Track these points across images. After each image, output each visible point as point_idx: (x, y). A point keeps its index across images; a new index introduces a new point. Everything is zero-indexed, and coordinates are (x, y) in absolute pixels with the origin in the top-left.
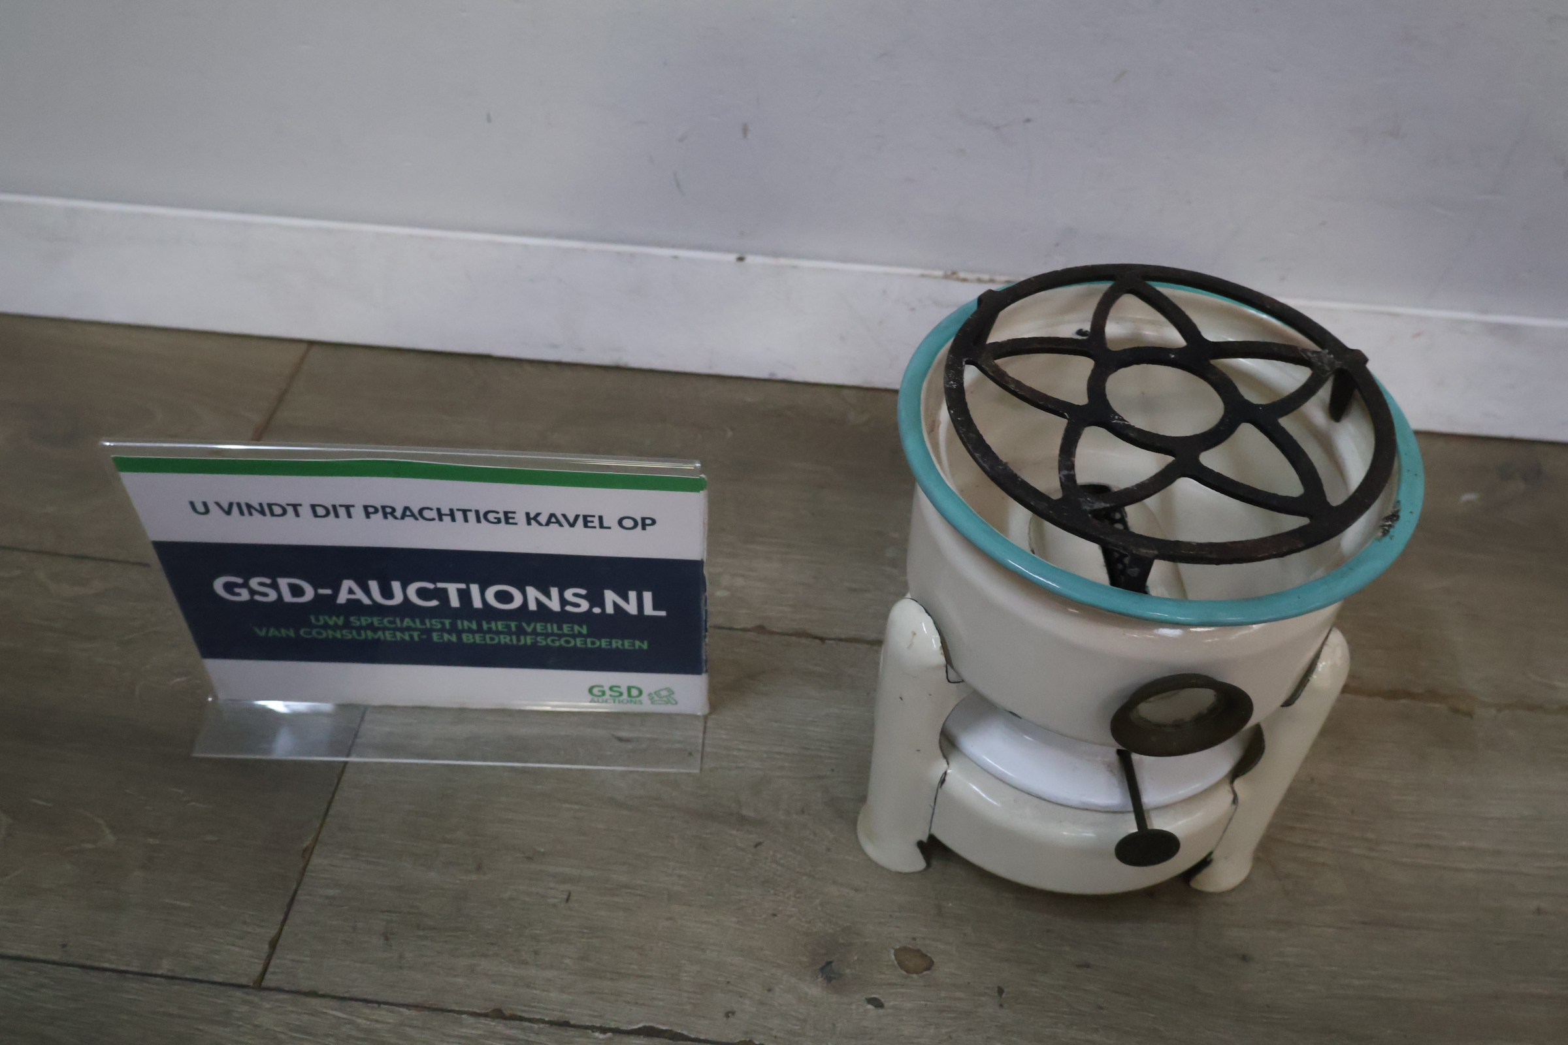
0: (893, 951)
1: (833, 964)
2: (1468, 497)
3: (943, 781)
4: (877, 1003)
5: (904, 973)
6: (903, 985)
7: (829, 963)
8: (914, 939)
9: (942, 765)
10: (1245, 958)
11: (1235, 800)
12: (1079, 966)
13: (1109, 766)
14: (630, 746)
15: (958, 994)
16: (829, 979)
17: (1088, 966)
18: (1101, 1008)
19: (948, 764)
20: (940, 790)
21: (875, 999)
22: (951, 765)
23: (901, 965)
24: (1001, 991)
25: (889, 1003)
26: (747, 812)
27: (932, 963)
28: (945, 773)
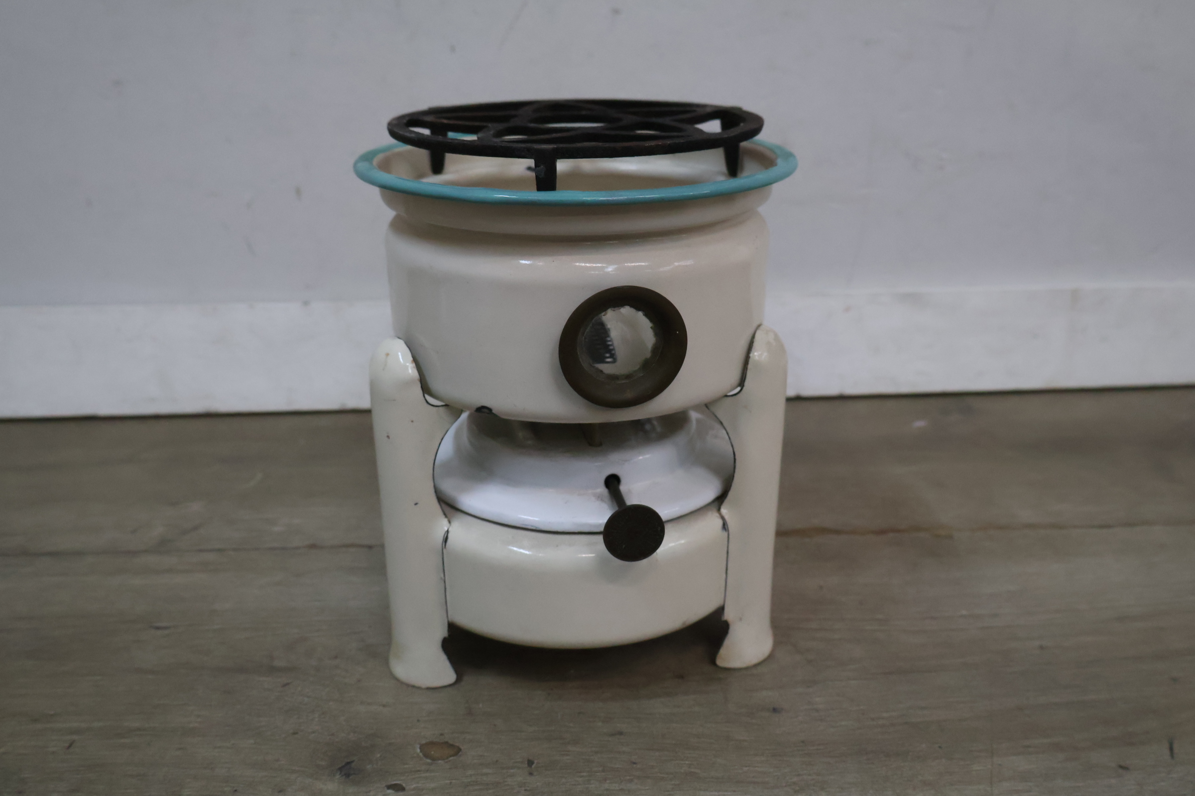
0: (418, 746)
1: (353, 765)
2: (920, 424)
3: (446, 540)
4: (398, 788)
5: (429, 761)
6: (427, 771)
7: (348, 763)
8: (442, 735)
9: (444, 524)
10: (775, 710)
11: (725, 526)
12: (613, 735)
13: (599, 497)
14: (167, 632)
15: (485, 771)
16: (348, 775)
17: (621, 733)
18: (635, 763)
19: (450, 522)
20: (444, 550)
21: (396, 785)
22: (452, 523)
23: (426, 756)
24: (530, 763)
25: (410, 786)
26: (277, 663)
27: (459, 750)
28: (448, 531)
